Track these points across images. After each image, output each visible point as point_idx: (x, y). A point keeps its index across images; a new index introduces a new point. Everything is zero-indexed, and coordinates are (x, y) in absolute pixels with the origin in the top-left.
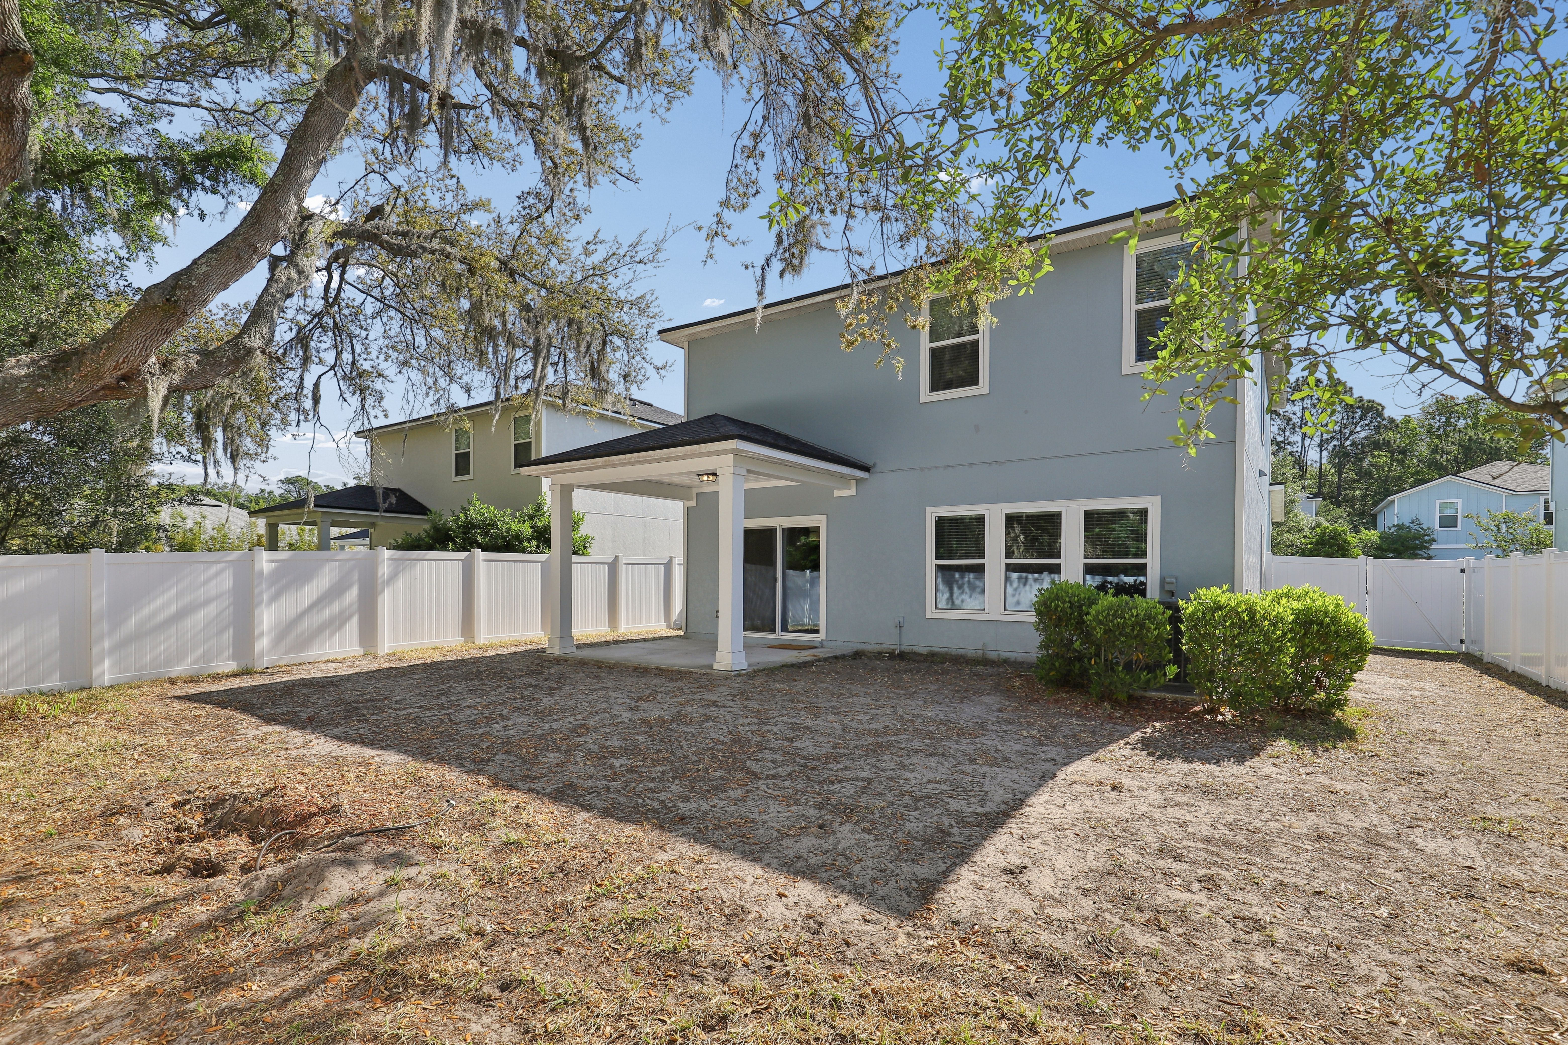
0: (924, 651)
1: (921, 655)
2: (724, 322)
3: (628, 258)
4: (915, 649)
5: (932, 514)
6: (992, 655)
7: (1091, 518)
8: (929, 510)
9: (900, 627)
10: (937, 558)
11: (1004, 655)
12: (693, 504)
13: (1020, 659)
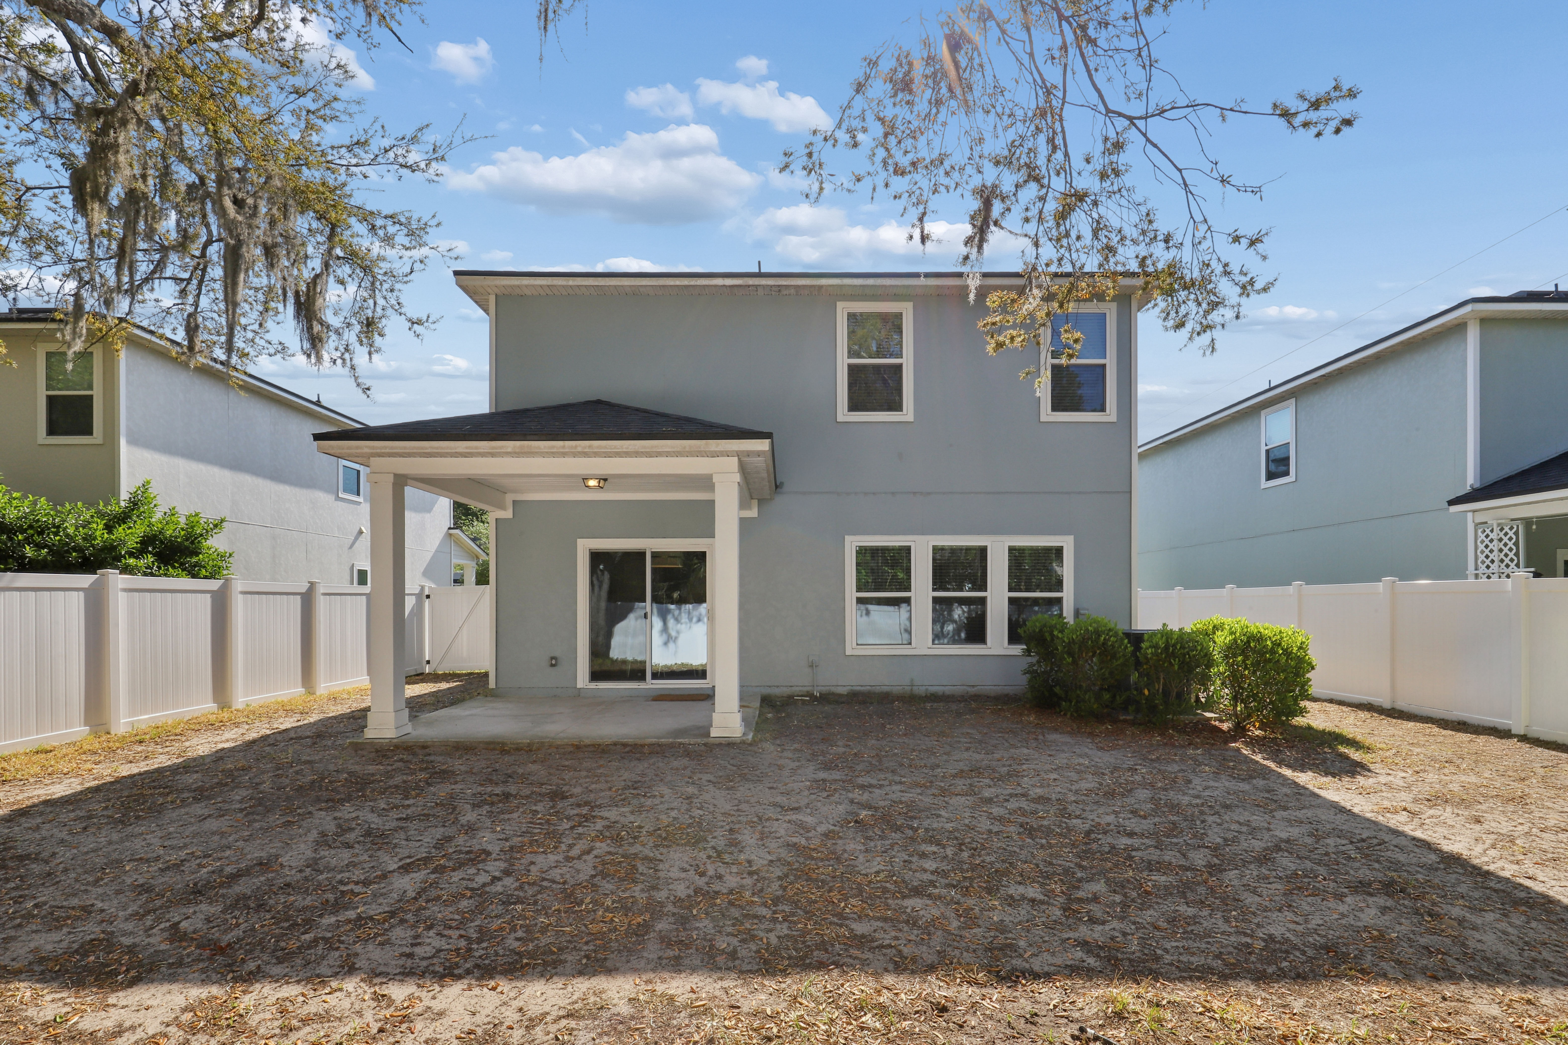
0: (843, 691)
1: (840, 695)
2: (571, 282)
3: (391, 155)
4: (833, 689)
5: (852, 543)
6: (920, 691)
7: (1016, 555)
8: (848, 539)
9: (812, 666)
10: (859, 590)
11: (933, 689)
12: (508, 514)
13: (947, 693)
